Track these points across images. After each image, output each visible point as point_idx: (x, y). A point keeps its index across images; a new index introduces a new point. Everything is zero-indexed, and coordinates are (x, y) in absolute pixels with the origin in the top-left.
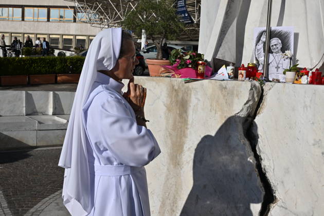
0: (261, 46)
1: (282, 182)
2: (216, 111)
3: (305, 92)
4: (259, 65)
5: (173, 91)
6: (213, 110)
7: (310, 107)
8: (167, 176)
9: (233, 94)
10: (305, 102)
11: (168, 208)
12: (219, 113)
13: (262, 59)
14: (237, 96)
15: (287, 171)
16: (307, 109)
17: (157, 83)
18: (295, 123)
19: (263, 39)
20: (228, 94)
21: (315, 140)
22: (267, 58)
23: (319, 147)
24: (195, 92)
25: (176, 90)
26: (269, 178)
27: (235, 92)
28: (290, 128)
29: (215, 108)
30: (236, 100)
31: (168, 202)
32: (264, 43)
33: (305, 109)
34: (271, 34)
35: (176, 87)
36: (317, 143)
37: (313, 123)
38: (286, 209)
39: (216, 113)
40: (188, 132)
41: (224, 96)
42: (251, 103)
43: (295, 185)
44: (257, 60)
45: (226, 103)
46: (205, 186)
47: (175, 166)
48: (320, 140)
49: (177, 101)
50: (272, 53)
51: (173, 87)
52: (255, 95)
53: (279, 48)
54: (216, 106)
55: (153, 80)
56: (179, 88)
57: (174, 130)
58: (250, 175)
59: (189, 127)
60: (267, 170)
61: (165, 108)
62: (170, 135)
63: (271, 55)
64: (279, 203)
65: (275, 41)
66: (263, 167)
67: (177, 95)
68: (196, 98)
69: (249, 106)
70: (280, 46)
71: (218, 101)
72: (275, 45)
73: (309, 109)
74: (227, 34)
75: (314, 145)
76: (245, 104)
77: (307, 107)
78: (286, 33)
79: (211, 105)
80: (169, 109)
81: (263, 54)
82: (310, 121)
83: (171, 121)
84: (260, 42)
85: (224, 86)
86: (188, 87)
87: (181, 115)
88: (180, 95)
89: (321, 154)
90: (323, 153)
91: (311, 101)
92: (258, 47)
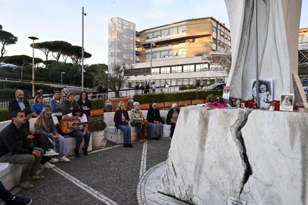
4: (254, 99)
5: (202, 114)
7: (272, 124)
8: (198, 155)
10: (268, 121)
11: (198, 170)
12: (223, 125)
15: (258, 158)
18: (263, 132)
20: (227, 116)
21: (274, 142)
23: (277, 146)
24: (211, 115)
28: (260, 135)
30: (231, 119)
31: (198, 168)
32: (257, 87)
35: (203, 113)
36: (275, 144)
37: (273, 133)
38: (257, 178)
40: (208, 134)
42: (240, 121)
46: (215, 162)
47: (201, 150)
48: (277, 142)
49: (203, 119)
50: (261, 92)
51: (202, 112)
54: (221, 122)
57: (202, 133)
58: (238, 158)
59: (209, 132)
61: (198, 122)
62: (200, 135)
63: (260, 94)
64: (253, 175)
67: (203, 116)
68: (212, 118)
70: (265, 89)
72: (263, 88)
75: (273, 145)
76: (236, 121)
78: (268, 82)
80: (200, 123)
81: (256, 93)
82: (271, 131)
83: (200, 129)
84: (255, 87)
86: (208, 113)
87: (205, 126)
88: (205, 116)
89: (278, 150)
90: (279, 150)
91: (272, 120)
92: (254, 89)
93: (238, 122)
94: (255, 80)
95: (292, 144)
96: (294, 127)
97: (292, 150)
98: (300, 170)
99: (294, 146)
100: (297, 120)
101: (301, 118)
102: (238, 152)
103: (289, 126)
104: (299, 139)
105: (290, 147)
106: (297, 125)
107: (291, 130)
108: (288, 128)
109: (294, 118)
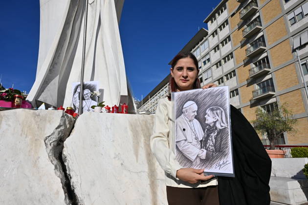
0: (77, 95)
1: (89, 195)
2: (27, 135)
3: (107, 118)
4: (76, 109)
6: (24, 134)
7: (111, 129)
9: (45, 120)
10: (106, 125)
12: (30, 137)
13: (77, 105)
14: (49, 122)
15: (93, 184)
16: (108, 131)
18: (99, 142)
20: (41, 120)
21: (115, 154)
22: (81, 104)
23: (119, 159)
24: (6, 119)
26: (77, 194)
27: (47, 119)
28: (95, 146)
29: (26, 133)
30: (48, 125)
32: (79, 93)
33: (107, 131)
34: (84, 87)
36: (117, 156)
37: (113, 141)
39: (26, 137)
41: (37, 122)
42: (62, 128)
43: (100, 196)
44: (74, 105)
45: (38, 127)
48: (119, 154)
50: (85, 100)
52: (67, 123)
53: (89, 96)
54: (27, 131)
60: (75, 187)
63: (84, 101)
65: (86, 91)
66: (71, 184)
68: (6, 124)
69: (61, 131)
71: (29, 126)
72: (87, 94)
73: (109, 130)
74: (50, 84)
75: (115, 158)
76: (56, 129)
77: (108, 128)
78: (94, 85)
79: (22, 131)
81: (78, 101)
82: (111, 140)
84: (77, 92)
85: (38, 114)
89: (120, 165)
90: (122, 164)
91: (111, 124)
92: (75, 96)
93: (59, 130)
94: (80, 83)
95: (137, 154)
96: (137, 131)
97: (137, 161)
98: (149, 186)
99: (139, 156)
100: (138, 123)
101: (143, 120)
102: (59, 180)
103: (131, 131)
104: (143, 146)
105: (135, 157)
106: (139, 129)
107: (134, 136)
108: (130, 133)
109: (136, 120)
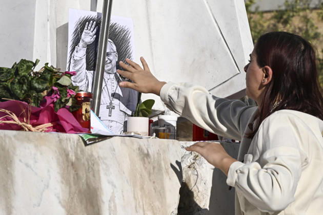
0: (81, 52)
2: (144, 209)
5: (69, 166)
6: (140, 207)
17: (36, 146)
19: (88, 37)
20: (154, 168)
24: (104, 166)
25: (73, 164)
27: (163, 164)
29: (141, 204)
32: (89, 47)
35: (72, 157)
41: (150, 174)
45: (155, 189)
49: (80, 191)
51: (67, 156)
54: (142, 198)
55: (29, 140)
56: (77, 159)
67: (77, 177)
68: (109, 182)
71: (143, 188)
72: (107, 55)
79: (134, 197)
81: (84, 71)
84: (81, 44)
85: (146, 152)
